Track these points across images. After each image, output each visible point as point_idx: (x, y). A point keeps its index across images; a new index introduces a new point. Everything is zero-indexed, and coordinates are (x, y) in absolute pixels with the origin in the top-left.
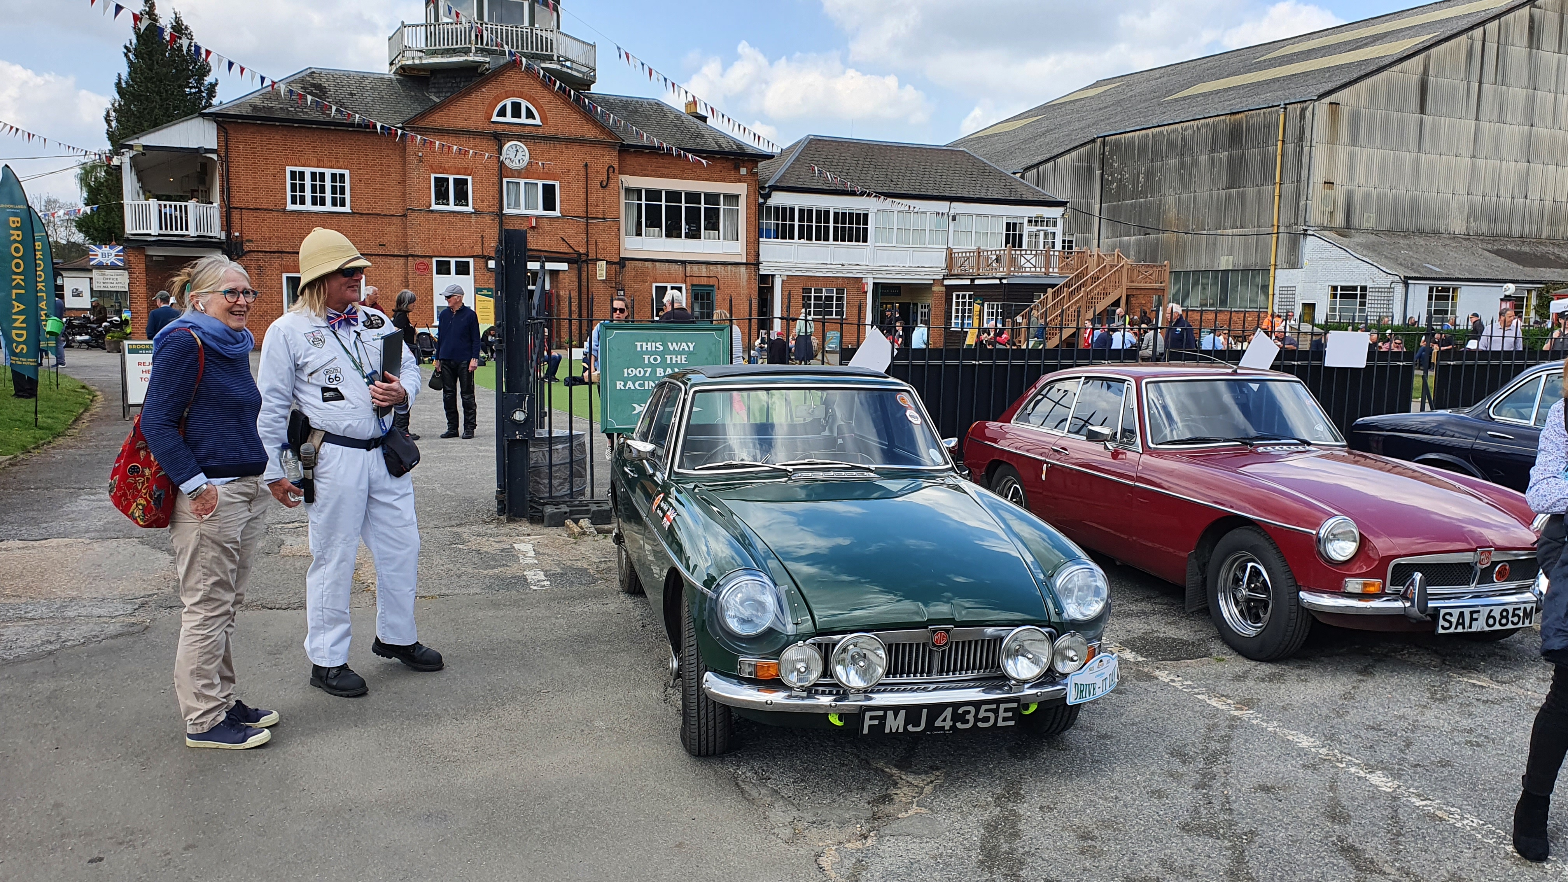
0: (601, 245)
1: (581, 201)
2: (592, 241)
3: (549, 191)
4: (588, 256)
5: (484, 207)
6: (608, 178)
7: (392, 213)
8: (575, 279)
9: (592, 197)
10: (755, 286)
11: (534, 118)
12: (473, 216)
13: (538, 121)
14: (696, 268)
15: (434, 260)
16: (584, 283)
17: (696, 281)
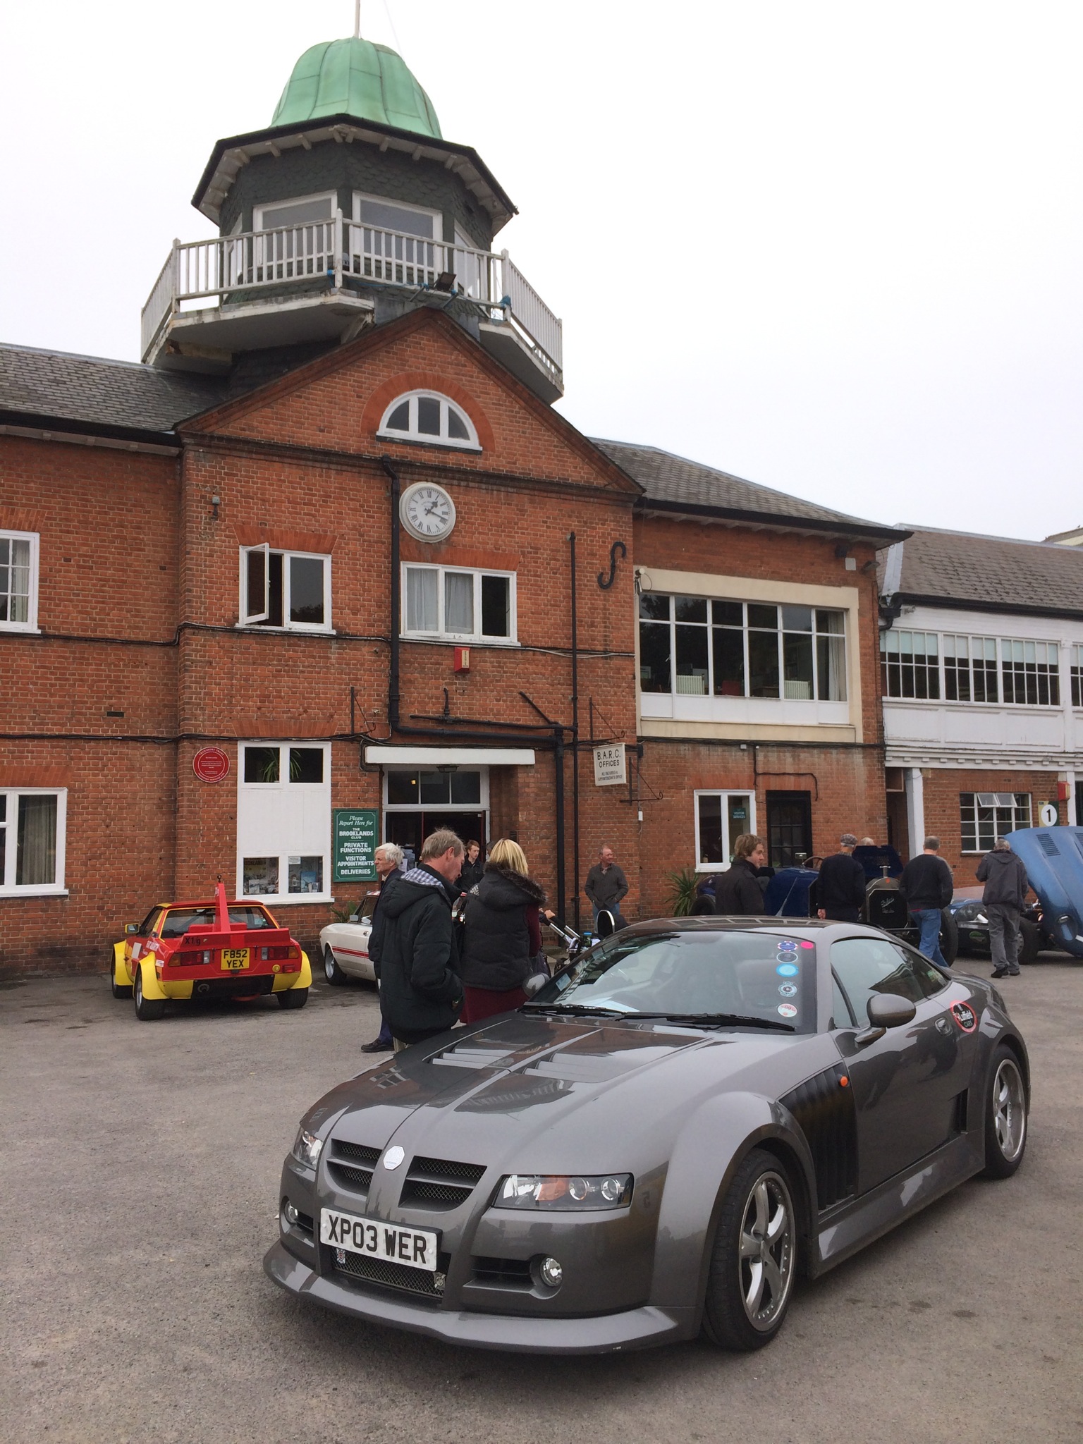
0: (601, 709)
1: (560, 615)
2: (583, 700)
3: (495, 592)
4: (576, 733)
5: (358, 624)
6: (613, 567)
7: (142, 638)
8: (548, 784)
9: (584, 606)
10: (880, 791)
11: (465, 435)
12: (334, 645)
13: (473, 443)
14: (773, 756)
15: (241, 748)
16: (568, 794)
17: (775, 784)
